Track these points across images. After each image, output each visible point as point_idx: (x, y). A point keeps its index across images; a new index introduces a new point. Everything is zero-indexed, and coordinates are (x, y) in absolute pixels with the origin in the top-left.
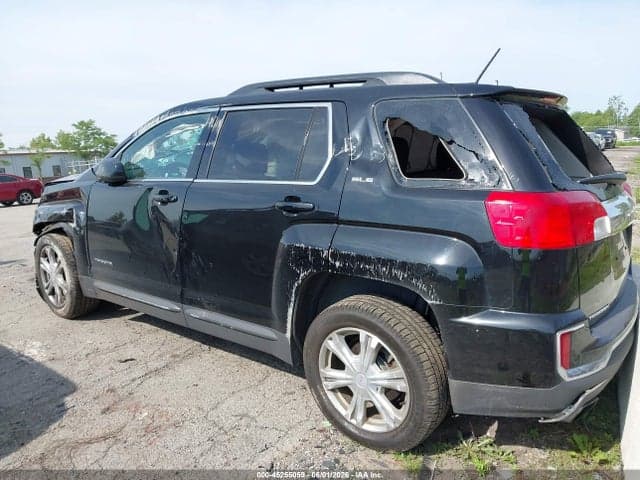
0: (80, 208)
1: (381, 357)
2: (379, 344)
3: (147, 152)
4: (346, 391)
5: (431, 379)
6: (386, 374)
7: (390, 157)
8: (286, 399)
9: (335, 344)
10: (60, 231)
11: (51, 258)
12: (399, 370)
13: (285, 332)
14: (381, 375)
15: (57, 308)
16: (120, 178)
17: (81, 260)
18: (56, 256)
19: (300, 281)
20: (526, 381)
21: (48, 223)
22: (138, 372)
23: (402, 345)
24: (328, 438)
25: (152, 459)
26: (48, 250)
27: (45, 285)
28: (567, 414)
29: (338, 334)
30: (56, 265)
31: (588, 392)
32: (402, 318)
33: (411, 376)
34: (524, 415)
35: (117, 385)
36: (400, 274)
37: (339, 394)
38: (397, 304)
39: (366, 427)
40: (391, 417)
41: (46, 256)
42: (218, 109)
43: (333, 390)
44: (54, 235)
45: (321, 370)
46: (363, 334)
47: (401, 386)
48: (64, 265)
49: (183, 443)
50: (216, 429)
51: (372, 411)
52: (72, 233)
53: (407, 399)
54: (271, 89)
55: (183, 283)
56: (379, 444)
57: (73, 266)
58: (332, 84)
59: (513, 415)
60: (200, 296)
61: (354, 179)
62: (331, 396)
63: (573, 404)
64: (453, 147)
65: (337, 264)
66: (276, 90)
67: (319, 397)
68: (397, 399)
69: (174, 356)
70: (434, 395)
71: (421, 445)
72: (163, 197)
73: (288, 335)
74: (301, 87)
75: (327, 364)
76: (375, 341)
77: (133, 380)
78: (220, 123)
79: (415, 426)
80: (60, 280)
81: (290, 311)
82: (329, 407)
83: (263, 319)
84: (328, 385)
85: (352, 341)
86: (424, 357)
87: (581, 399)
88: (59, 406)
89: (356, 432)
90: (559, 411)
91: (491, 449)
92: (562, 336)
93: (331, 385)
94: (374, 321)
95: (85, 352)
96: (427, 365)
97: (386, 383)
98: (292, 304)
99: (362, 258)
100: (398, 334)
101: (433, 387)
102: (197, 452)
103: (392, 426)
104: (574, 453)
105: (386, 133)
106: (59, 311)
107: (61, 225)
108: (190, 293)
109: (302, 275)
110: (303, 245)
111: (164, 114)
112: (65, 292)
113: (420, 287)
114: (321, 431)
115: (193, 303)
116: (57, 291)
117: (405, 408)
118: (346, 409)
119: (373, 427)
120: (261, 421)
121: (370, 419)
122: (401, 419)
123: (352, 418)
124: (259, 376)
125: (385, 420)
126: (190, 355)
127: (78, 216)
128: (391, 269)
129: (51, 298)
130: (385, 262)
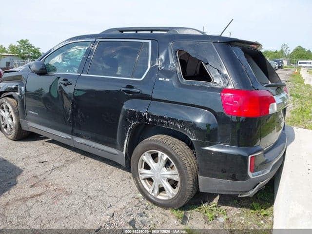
0: (22, 85)
1: (167, 164)
2: (167, 158)
3: (58, 59)
4: (150, 180)
5: (190, 176)
6: (169, 172)
7: (178, 69)
8: (121, 183)
9: (147, 158)
10: (11, 96)
11: (6, 110)
12: (176, 171)
13: (123, 151)
14: (167, 173)
15: (8, 135)
16: (44, 71)
17: (21, 111)
18: (8, 109)
19: (131, 127)
20: (234, 178)
21: (5, 92)
22: (49, 168)
23: (178, 159)
24: (140, 202)
25: (54, 211)
26: (4, 106)
27: (2, 123)
28: (251, 193)
29: (148, 153)
30: (8, 113)
31: (261, 183)
32: (179, 146)
33: (181, 174)
34: (231, 193)
35: (38, 174)
36: (179, 126)
37: (147, 181)
38: (176, 140)
39: (159, 197)
40: (171, 193)
41: (3, 108)
42: (94, 40)
43: (144, 179)
44: (8, 98)
45: (139, 170)
46: (160, 153)
47: (176, 178)
48: (12, 113)
49: (70, 202)
50: (87, 197)
51: (162, 190)
52: (17, 98)
53: (179, 184)
54: (122, 31)
55: (73, 126)
56: (164, 205)
57: (17, 114)
58: (152, 31)
59: (227, 193)
60: (81, 132)
61: (160, 79)
62: (143, 182)
63: (254, 188)
64: (208, 66)
65: (150, 120)
66: (124, 32)
67: (137, 182)
68: (174, 184)
69: (67, 161)
70: (191, 183)
71: (184, 206)
72: (65, 82)
73: (124, 152)
74: (137, 31)
75: (142, 167)
76: (165, 157)
77: (46, 172)
78: (96, 46)
79: (181, 197)
80: (10, 121)
81: (126, 141)
82: (142, 188)
83: (112, 144)
84: (142, 177)
85: (155, 157)
86: (187, 165)
87: (257, 187)
88: (8, 184)
89: (154, 200)
90: (247, 192)
91: (215, 208)
92: (251, 157)
93: (143, 177)
94: (165, 147)
95: (22, 157)
96: (189, 168)
97: (169, 177)
98: (127, 138)
99: (162, 118)
100: (176, 154)
101: (191, 179)
102: (77, 207)
103: (171, 197)
104: (252, 211)
105: (177, 57)
106: (9, 136)
107: (12, 93)
108: (76, 131)
109: (132, 124)
110: (134, 110)
111: (68, 40)
112: (12, 127)
113: (188, 132)
114: (137, 198)
115: (78, 135)
116: (8, 126)
117: (177, 189)
118: (150, 188)
119: (162, 197)
120: (109, 193)
121: (161, 194)
122: (175, 194)
123: (152, 192)
124: (108, 172)
125: (168, 194)
126: (75, 160)
127: (21, 89)
128: (175, 123)
129: (5, 129)
130: (172, 120)
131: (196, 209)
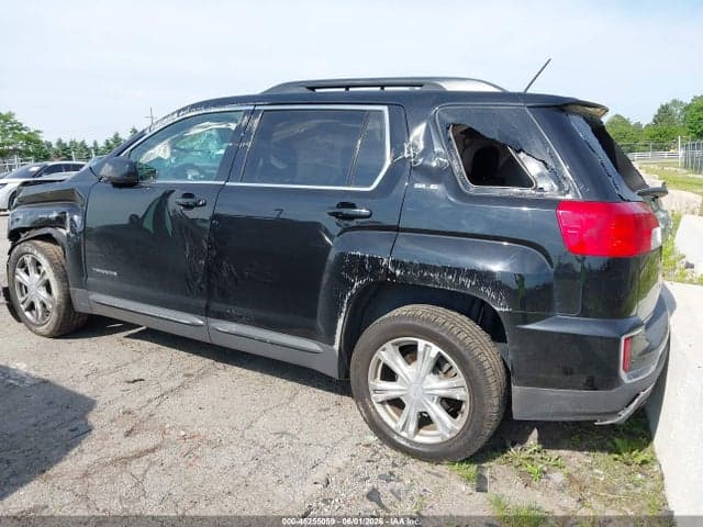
0: (74, 210)
1: (439, 365)
2: (439, 353)
3: (161, 151)
4: (397, 403)
5: (493, 387)
6: (445, 383)
7: (455, 163)
8: (322, 415)
9: (389, 355)
10: (48, 238)
11: (32, 270)
12: (461, 379)
13: (332, 343)
14: (440, 386)
15: (38, 326)
16: (131, 179)
17: (75, 269)
18: (38, 264)
19: (354, 291)
20: (591, 385)
21: (30, 229)
22: (152, 393)
23: (466, 353)
24: (376, 452)
25: (198, 480)
26: (28, 259)
27: (21, 299)
28: (624, 415)
29: (393, 344)
30: (38, 276)
31: (642, 394)
32: (465, 330)
33: (473, 385)
34: (582, 418)
35: (133, 406)
36: (468, 283)
37: (387, 406)
38: (455, 314)
39: (418, 439)
40: (446, 427)
41: (23, 265)
42: (252, 108)
43: (382, 403)
44: (38, 242)
45: (371, 382)
46: (421, 343)
47: (461, 394)
48: (50, 276)
49: (225, 461)
50: (258, 448)
51: (424, 421)
52: (64, 242)
53: (465, 408)
54: (313, 89)
55: (210, 296)
56: (432, 456)
57: (63, 278)
58: (382, 87)
59: (572, 419)
60: (233, 310)
61: (417, 186)
62: (379, 409)
63: (627, 407)
64: (522, 155)
65: (398, 272)
66: (317, 91)
67: (367, 410)
68: (452, 406)
69: (189, 375)
70: (496, 402)
71: (476, 454)
73: (336, 347)
74: (347, 87)
75: (376, 377)
76: (435, 350)
77: (150, 401)
78: (257, 121)
79: (473, 435)
80: (43, 293)
81: (340, 322)
82: (377, 420)
83: (309, 334)
84: (376, 398)
85: (408, 352)
86: (486, 365)
87: (636, 400)
88: (72, 431)
89: (408, 445)
90: (615, 413)
91: (539, 456)
92: (626, 339)
93: (381, 397)
94: (436, 330)
95: (83, 373)
96: (489, 372)
97: (444, 393)
98: (343, 315)
99: (424, 267)
100: (462, 343)
101: (495, 394)
102: (244, 471)
103: (448, 436)
105: (450, 139)
106: (41, 329)
107: (49, 230)
108: (216, 306)
109: (356, 284)
110: (359, 253)
111: (184, 109)
112: (49, 306)
113: (488, 295)
114: (368, 446)
115: (221, 316)
116: (38, 306)
117: (462, 419)
118: (396, 421)
119: (427, 438)
120: (304, 438)
121: (422, 431)
122: (458, 428)
123: (403, 430)
124: (287, 393)
125: (440, 429)
127: (72, 220)
128: (457, 278)
129: (28, 314)
130: (451, 271)
131: (499, 459)
